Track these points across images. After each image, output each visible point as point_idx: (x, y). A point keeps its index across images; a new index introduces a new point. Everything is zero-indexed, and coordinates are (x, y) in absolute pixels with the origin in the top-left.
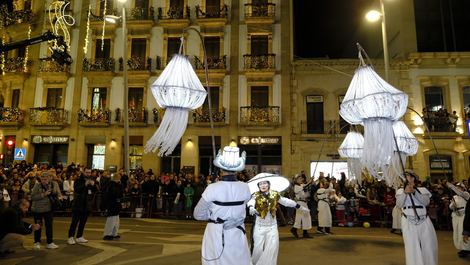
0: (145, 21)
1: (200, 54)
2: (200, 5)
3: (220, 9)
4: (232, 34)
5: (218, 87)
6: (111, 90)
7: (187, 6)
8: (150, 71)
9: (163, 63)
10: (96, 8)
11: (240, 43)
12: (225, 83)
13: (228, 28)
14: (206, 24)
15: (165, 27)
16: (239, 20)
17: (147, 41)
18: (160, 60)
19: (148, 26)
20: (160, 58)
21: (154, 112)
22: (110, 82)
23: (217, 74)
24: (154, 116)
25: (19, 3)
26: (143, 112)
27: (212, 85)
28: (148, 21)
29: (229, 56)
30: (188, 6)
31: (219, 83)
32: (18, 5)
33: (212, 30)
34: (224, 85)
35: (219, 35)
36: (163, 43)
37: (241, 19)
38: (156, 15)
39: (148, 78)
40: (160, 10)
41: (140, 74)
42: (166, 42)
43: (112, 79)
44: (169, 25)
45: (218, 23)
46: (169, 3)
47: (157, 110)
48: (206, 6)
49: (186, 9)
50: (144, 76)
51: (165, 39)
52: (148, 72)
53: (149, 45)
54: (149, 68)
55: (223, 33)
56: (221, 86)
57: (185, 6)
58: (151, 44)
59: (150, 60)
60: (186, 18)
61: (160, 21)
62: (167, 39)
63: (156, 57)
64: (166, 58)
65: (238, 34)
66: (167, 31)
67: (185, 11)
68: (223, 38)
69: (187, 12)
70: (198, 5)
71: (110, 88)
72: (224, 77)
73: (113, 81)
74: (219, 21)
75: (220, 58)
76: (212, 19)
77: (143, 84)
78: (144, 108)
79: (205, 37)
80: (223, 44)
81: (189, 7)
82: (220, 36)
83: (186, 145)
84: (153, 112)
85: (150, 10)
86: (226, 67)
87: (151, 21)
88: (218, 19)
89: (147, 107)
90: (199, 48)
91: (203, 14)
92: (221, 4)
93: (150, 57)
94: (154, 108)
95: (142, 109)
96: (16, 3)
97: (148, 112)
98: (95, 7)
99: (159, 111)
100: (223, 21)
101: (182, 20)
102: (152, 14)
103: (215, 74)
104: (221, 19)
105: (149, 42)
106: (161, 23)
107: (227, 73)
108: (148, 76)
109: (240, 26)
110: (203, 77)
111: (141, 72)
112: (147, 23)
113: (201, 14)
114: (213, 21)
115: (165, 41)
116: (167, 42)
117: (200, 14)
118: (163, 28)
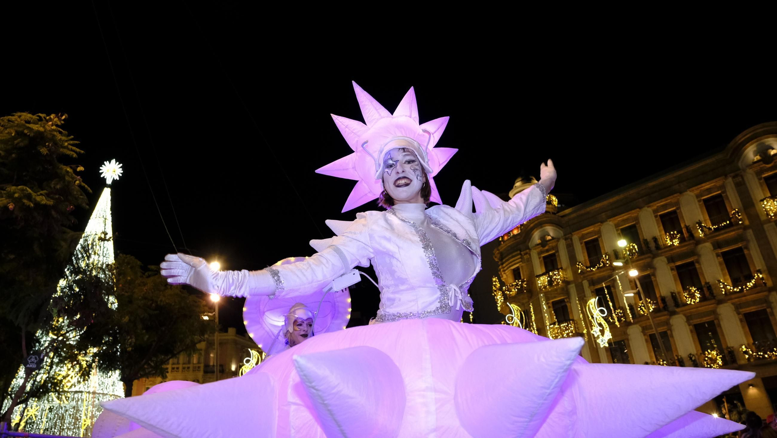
0: (643, 257)
1: (724, 275)
2: (702, 219)
3: (728, 215)
4: (758, 240)
5: (765, 310)
6: (630, 342)
7: (685, 225)
8: (668, 311)
9: (680, 298)
10: (584, 256)
11: (773, 247)
12: (772, 303)
13: (750, 234)
14: (717, 238)
15: (667, 255)
16: (760, 220)
17: (652, 277)
18: (676, 295)
19: (648, 260)
20: (675, 294)
21: (691, 358)
22: (625, 333)
23: (757, 295)
24: (692, 363)
25: (508, 271)
26: (677, 361)
27: (756, 308)
28: (646, 256)
29: (765, 268)
30: (687, 225)
31: (764, 305)
32: (507, 274)
33: (728, 243)
34: (773, 305)
35: (740, 245)
36: (671, 275)
37: (763, 218)
38: (652, 245)
39: (668, 320)
40: (655, 240)
41: (658, 317)
42: (675, 273)
43: (627, 329)
44: (671, 252)
45: (733, 233)
46: (662, 227)
47: (693, 355)
48: (710, 216)
49: (685, 229)
50: (663, 318)
51: (672, 269)
52: (666, 313)
53: (656, 280)
54: (665, 308)
55: (745, 243)
56: (768, 307)
57: (683, 226)
58: (658, 279)
59: (663, 299)
60: (690, 240)
61: (660, 252)
62: (675, 268)
63: (670, 294)
64: (682, 291)
65: (766, 237)
66: (671, 260)
67: (684, 231)
68: (747, 248)
69: (688, 232)
70: (699, 220)
71: (628, 340)
72: (768, 296)
73: (628, 331)
74: (734, 230)
75: (753, 275)
76: (723, 232)
77: (666, 327)
78: (676, 356)
79: (721, 253)
80: (750, 254)
81: (689, 226)
82: (743, 247)
83: (747, 392)
84: (689, 359)
85: (644, 243)
86: (765, 284)
87: (649, 255)
88: (732, 229)
89: (680, 354)
90: (719, 268)
91: (710, 229)
92: (729, 210)
93: (662, 295)
94: (688, 353)
95: (674, 358)
96: (505, 273)
97: (683, 360)
98: (582, 256)
99: (697, 357)
100: (738, 229)
101: (686, 243)
102: (648, 247)
103: (754, 295)
104: (735, 228)
105: (655, 277)
106: (662, 253)
107: (770, 290)
108: (668, 317)
109: (765, 226)
110: (739, 303)
111: (658, 314)
112: (645, 258)
113: (707, 230)
114: (726, 233)
115: (673, 271)
116: (676, 271)
117: (704, 229)
118: (666, 257)
